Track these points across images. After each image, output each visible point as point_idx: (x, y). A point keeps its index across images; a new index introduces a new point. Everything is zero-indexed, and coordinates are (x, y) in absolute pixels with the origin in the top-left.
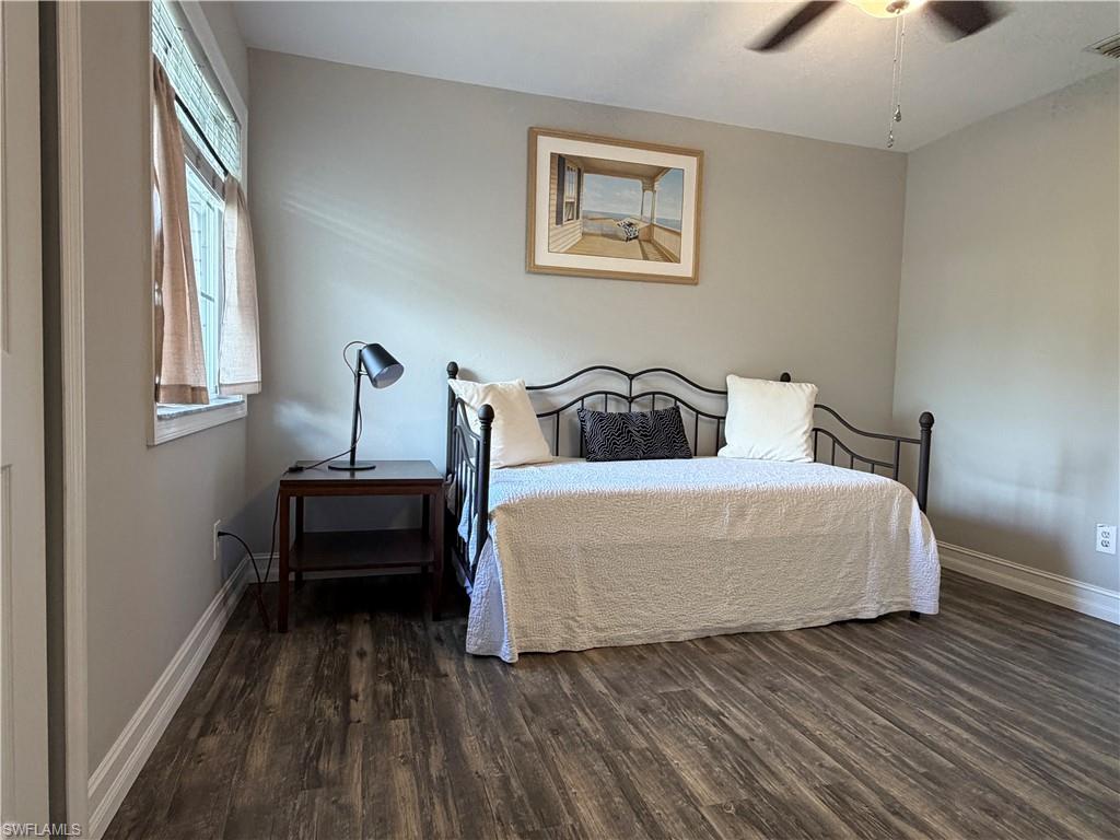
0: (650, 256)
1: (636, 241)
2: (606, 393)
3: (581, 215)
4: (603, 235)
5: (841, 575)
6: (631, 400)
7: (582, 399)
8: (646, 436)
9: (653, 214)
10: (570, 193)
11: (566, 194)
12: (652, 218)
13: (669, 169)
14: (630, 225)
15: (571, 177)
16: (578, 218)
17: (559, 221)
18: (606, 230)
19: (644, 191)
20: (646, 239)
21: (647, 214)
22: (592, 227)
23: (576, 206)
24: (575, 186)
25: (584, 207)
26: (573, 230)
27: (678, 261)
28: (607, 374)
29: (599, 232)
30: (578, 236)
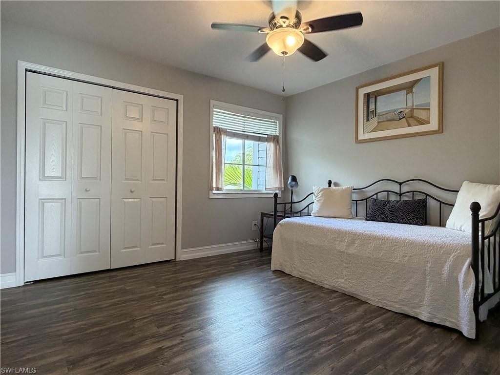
0: (412, 124)
1: (404, 119)
2: (388, 191)
3: (377, 114)
4: (387, 121)
5: (406, 288)
6: (400, 195)
7: (377, 194)
8: (391, 211)
9: (413, 103)
10: (372, 107)
11: (370, 108)
12: (413, 106)
13: (421, 79)
14: (401, 112)
15: (372, 100)
16: (376, 116)
17: (368, 120)
18: (389, 118)
19: (407, 94)
20: (409, 117)
21: (410, 104)
22: (382, 119)
23: (375, 112)
24: (374, 104)
25: (378, 111)
26: (374, 122)
27: (429, 123)
28: (390, 183)
29: (386, 120)
30: (376, 124)
